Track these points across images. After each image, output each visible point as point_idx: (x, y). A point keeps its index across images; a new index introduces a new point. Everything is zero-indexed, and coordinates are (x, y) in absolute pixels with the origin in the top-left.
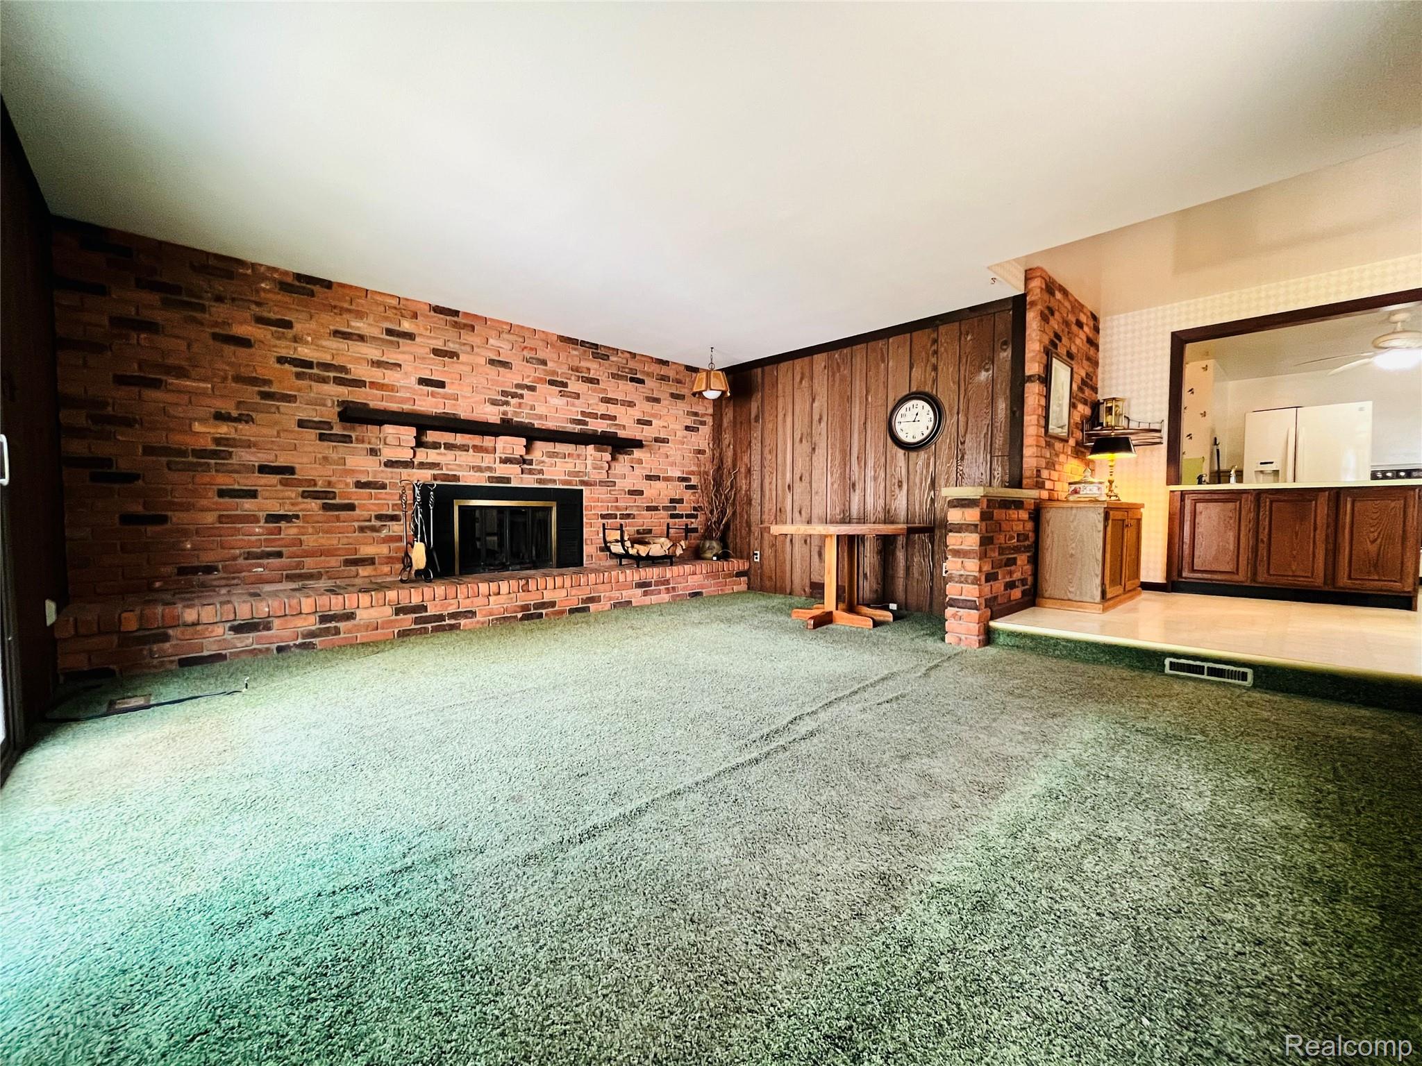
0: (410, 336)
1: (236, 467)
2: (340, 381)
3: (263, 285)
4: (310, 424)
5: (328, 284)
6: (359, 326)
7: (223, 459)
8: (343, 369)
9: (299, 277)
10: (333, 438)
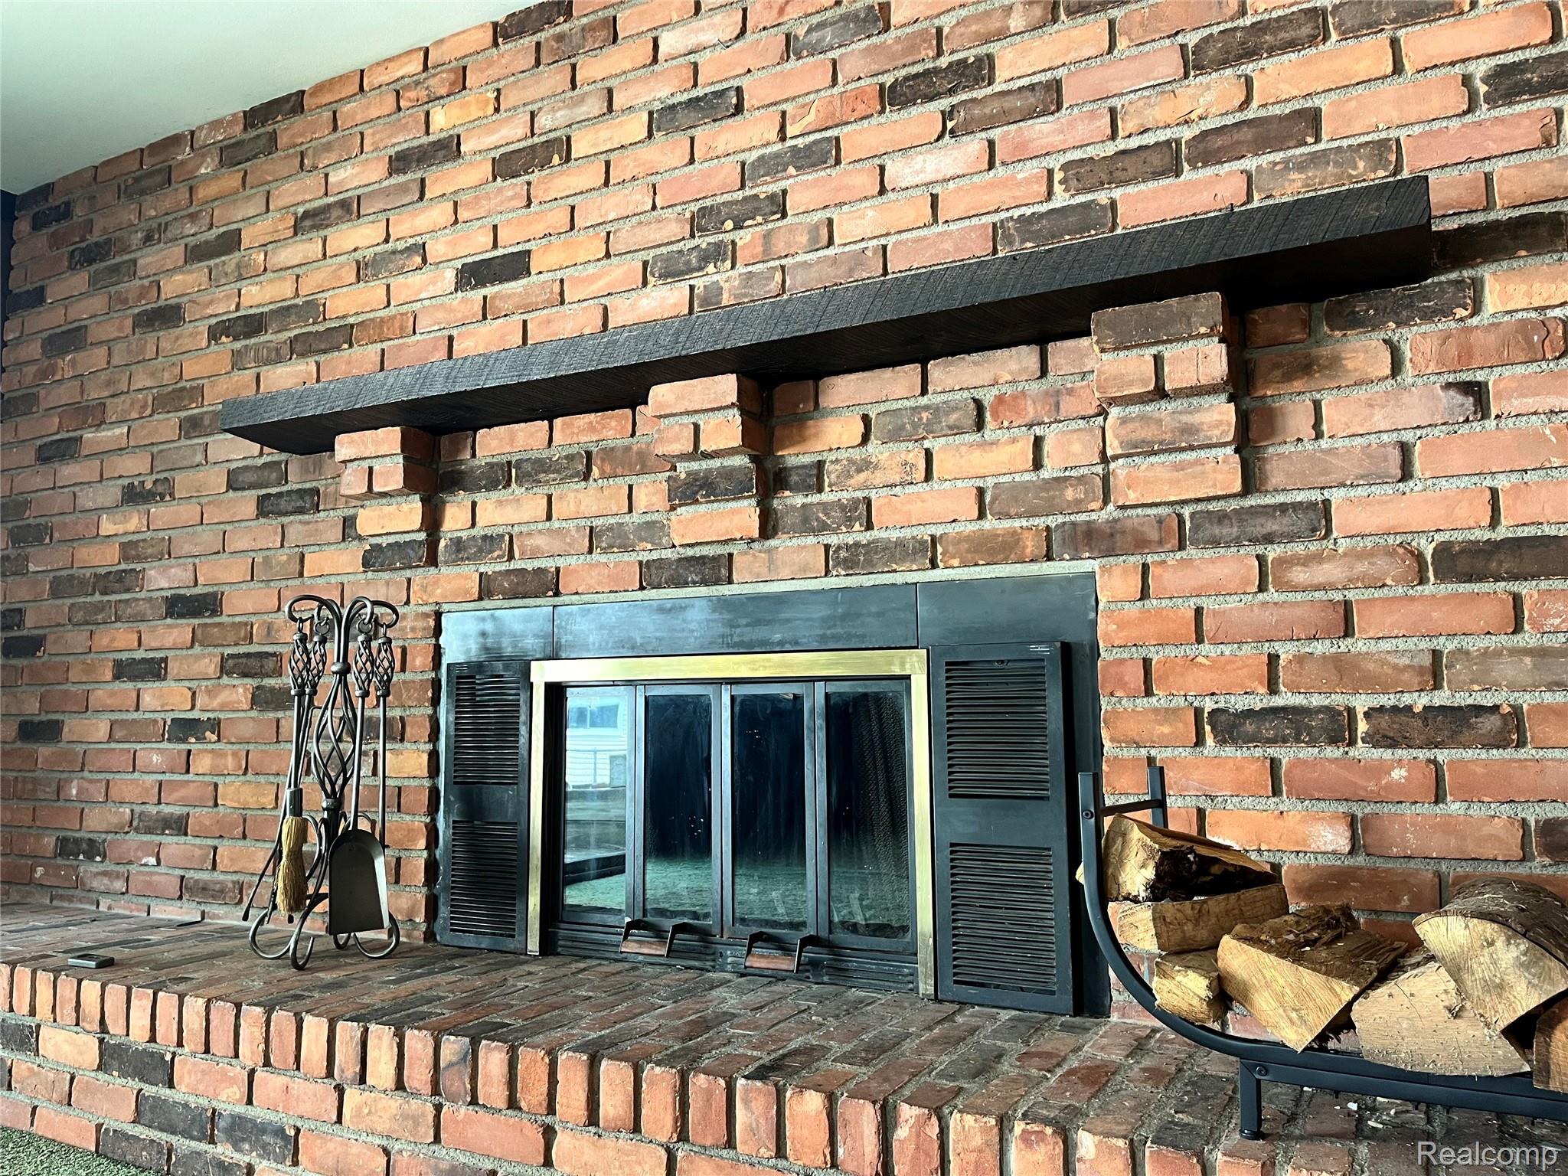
0: (449, 149)
1: (143, 606)
2: (302, 347)
3: (203, 171)
4: (250, 477)
5: (294, 104)
6: (348, 177)
7: (128, 590)
8: (312, 308)
9: (256, 116)
10: (283, 504)
